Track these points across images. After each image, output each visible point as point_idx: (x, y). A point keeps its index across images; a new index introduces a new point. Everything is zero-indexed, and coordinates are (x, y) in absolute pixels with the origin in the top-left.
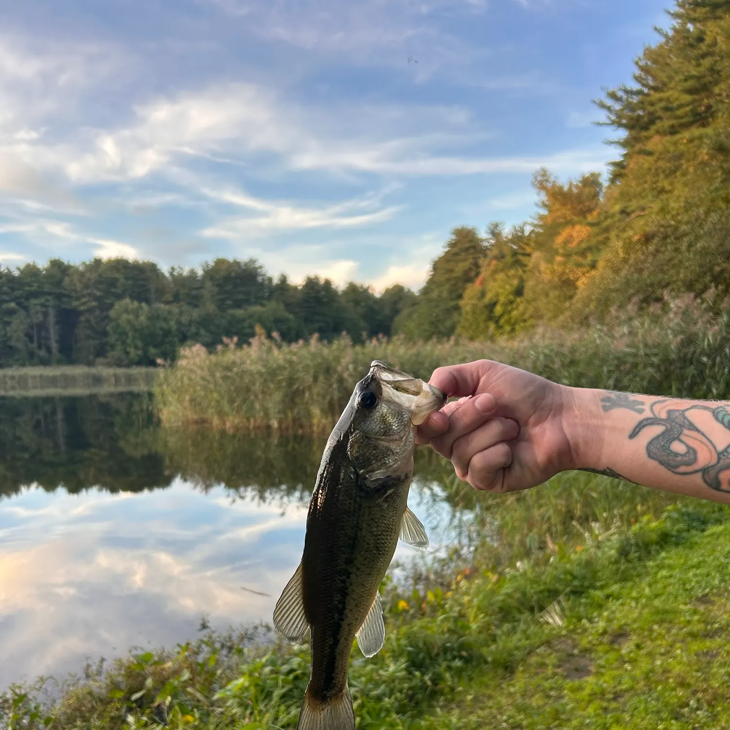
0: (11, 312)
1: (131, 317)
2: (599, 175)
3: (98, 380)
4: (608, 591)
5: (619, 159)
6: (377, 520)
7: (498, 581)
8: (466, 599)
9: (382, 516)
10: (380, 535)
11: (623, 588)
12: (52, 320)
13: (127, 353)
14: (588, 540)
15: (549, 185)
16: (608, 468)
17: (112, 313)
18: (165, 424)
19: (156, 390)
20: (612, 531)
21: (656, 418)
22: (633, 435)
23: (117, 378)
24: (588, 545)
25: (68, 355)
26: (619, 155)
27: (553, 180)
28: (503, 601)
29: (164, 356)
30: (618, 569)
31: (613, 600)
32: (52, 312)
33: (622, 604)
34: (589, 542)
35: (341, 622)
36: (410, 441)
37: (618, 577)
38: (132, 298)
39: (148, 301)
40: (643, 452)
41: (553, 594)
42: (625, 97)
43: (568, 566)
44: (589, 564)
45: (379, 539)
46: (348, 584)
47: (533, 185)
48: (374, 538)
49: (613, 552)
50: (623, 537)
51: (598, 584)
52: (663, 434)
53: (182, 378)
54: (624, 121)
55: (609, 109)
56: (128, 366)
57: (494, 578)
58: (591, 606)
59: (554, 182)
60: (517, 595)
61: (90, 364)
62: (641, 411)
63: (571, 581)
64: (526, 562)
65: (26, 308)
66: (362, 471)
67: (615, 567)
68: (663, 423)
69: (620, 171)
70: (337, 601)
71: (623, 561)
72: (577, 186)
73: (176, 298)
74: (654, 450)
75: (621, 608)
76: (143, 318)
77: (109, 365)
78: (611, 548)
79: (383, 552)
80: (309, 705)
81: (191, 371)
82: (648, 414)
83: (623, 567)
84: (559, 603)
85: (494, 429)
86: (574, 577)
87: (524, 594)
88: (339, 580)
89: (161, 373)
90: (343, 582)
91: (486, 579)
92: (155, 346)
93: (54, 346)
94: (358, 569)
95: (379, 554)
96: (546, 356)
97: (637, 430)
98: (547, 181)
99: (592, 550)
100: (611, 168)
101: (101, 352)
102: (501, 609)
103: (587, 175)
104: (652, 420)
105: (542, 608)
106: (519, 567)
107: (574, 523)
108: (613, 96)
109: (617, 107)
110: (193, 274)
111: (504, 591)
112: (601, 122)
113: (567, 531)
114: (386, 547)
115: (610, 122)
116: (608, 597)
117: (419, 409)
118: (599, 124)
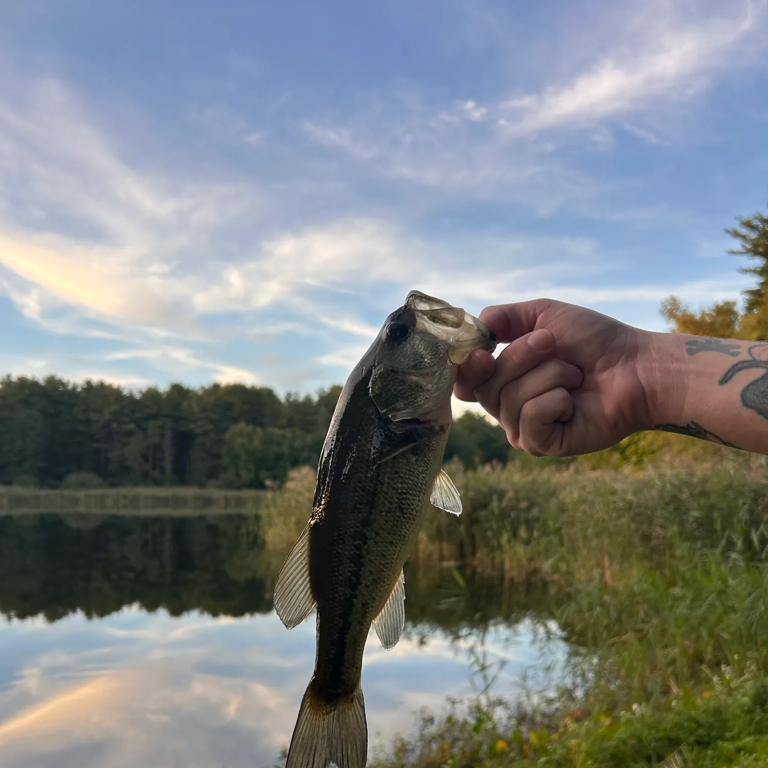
0: (130, 433)
1: (245, 440)
2: (734, 304)
3: (208, 502)
4: (739, 743)
5: (755, 287)
6: (402, 475)
7: (611, 725)
8: (573, 742)
9: (410, 471)
10: (405, 493)
11: (757, 741)
12: (168, 442)
13: (238, 476)
14: (717, 686)
15: (679, 313)
16: (692, 422)
17: (227, 436)
18: (270, 546)
19: (263, 512)
20: (746, 676)
21: (755, 360)
22: (724, 380)
23: (227, 500)
24: (717, 691)
25: (181, 476)
26: (757, 283)
27: (683, 309)
28: (616, 747)
29: (274, 478)
30: (752, 720)
31: (745, 754)
32: (169, 434)
33: (756, 760)
34: (718, 688)
35: (354, 600)
36: (445, 379)
37: (752, 728)
38: (248, 422)
39: (262, 425)
40: (737, 399)
41: (674, 743)
42: (761, 225)
43: (693, 713)
44: (717, 712)
45: (405, 499)
46: (364, 552)
47: (662, 313)
48: (398, 496)
49: (746, 700)
50: (759, 684)
51: (728, 735)
52: (763, 378)
53: (289, 500)
54: (761, 250)
55: (744, 237)
56: (239, 488)
57: (606, 721)
58: (719, 759)
59: (685, 310)
60: (632, 742)
61: (201, 485)
62: (734, 354)
63: (696, 730)
64: (644, 705)
65: (144, 430)
66: (385, 410)
67: (748, 717)
68: (764, 365)
69: (756, 299)
70: (350, 572)
71: (758, 710)
72: (709, 315)
73: (290, 423)
74: (752, 397)
75: (754, 763)
76: (256, 442)
77: (221, 487)
78: (744, 695)
79: (409, 515)
80: (310, 705)
81: (299, 493)
82: (744, 356)
83: (757, 718)
84: (681, 753)
85: (550, 371)
86: (700, 725)
87: (640, 740)
88: (354, 545)
89: (269, 495)
90: (358, 548)
91: (597, 722)
92: (267, 469)
93: (168, 466)
94: (377, 534)
95: (404, 517)
96: (673, 485)
97: (729, 375)
98: (677, 309)
99: (723, 697)
100: (747, 297)
101: (213, 474)
102: (613, 757)
103: (721, 304)
104: (750, 363)
105: (660, 759)
106: (635, 710)
107: (704, 667)
108: (748, 225)
109: (753, 235)
110: (308, 400)
111: (617, 735)
112: (735, 251)
113: (695, 675)
114: (412, 510)
115: (744, 251)
116: (739, 750)
117: (459, 343)
118: (733, 253)
